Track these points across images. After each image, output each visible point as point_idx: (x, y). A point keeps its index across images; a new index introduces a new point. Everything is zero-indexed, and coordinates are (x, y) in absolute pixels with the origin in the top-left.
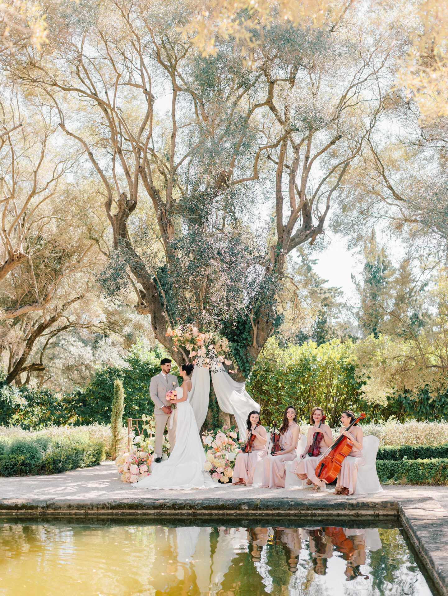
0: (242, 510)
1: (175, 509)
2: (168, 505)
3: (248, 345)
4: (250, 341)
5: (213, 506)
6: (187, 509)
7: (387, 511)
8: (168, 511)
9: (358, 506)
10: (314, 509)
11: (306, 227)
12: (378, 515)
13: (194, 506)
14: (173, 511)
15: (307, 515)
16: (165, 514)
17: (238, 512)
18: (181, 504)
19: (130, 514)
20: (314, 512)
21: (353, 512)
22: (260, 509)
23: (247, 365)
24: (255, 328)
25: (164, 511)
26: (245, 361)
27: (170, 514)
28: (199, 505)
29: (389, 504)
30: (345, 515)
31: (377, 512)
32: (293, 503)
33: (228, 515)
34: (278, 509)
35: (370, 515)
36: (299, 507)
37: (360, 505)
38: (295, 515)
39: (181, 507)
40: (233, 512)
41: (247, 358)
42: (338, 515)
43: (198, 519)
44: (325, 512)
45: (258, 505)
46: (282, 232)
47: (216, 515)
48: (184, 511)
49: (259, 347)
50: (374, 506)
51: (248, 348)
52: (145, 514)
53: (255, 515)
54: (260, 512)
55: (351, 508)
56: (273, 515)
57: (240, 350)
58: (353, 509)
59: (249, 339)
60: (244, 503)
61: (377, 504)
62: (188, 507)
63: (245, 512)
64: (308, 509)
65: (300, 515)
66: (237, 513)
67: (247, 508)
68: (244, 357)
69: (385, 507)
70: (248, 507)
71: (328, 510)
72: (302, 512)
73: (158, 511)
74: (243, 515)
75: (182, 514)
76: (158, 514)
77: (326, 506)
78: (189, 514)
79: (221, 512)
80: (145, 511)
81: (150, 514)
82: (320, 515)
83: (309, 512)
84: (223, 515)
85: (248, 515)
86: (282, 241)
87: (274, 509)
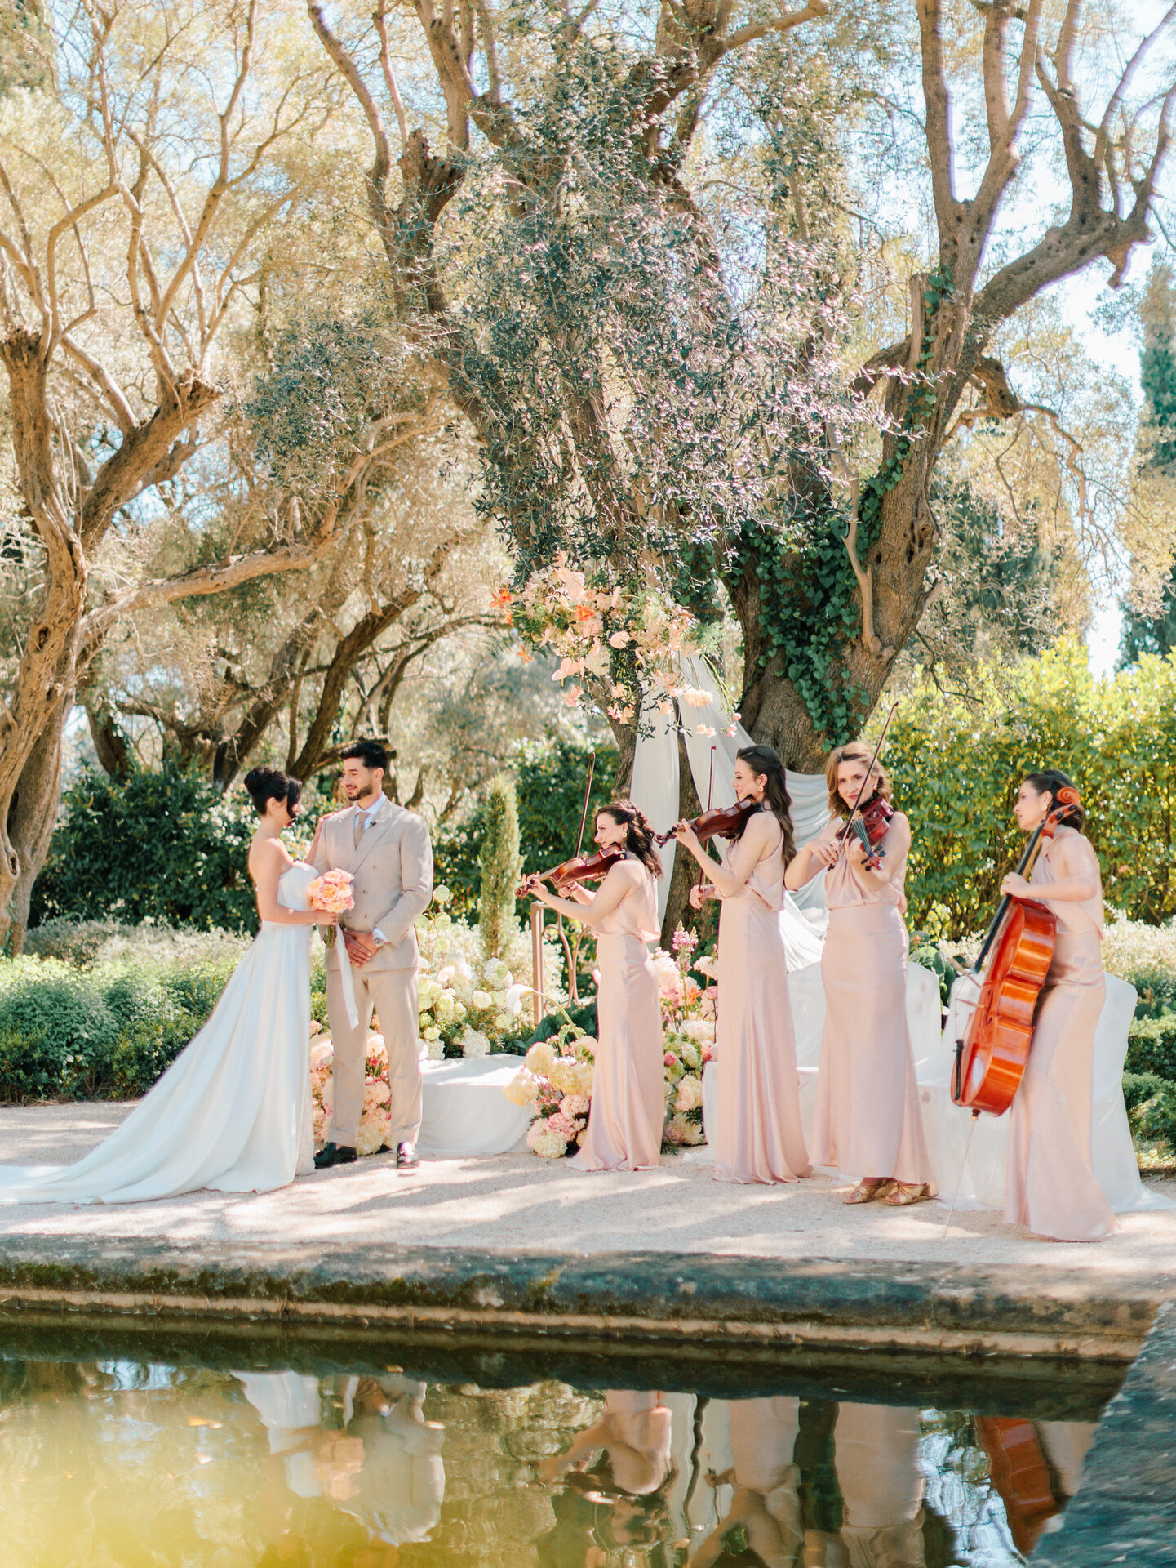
0: (477, 1307)
1: (210, 1293)
2: (184, 1275)
3: (845, 641)
4: (852, 627)
5: (359, 1289)
6: (258, 1295)
7: (1117, 1338)
8: (186, 1302)
9: (982, 1314)
10: (786, 1319)
11: (1083, 221)
12: (1070, 1360)
13: (285, 1283)
14: (204, 1303)
15: (754, 1344)
16: (173, 1314)
17: (465, 1316)
18: (236, 1273)
19: (43, 1308)
20: (784, 1329)
21: (959, 1340)
22: (553, 1307)
23: (840, 711)
24: (864, 580)
25: (169, 1301)
26: (833, 696)
27: (195, 1316)
28: (305, 1282)
29: (1124, 1312)
30: (922, 1352)
31: (1069, 1344)
32: (691, 1287)
33: (421, 1327)
34: (628, 1311)
35: (1036, 1358)
36: (718, 1305)
37: (990, 1306)
38: (699, 1340)
39: (237, 1285)
40: (441, 1314)
41: (840, 689)
42: (893, 1350)
43: (302, 1342)
44: (835, 1334)
45: (542, 1289)
46: (953, 223)
47: (375, 1324)
48: (248, 1305)
49: (884, 646)
50: (1054, 1317)
51: (847, 652)
52: (96, 1311)
53: (530, 1332)
54: (554, 1320)
55: (949, 1320)
56: (607, 1335)
57: (815, 658)
58: (956, 1327)
59: (847, 620)
60: (486, 1281)
61: (1069, 1307)
62: (262, 1289)
63: (489, 1317)
64: (756, 1318)
65: (721, 1343)
66: (457, 1322)
67: (497, 1302)
68: (828, 684)
69: (1106, 1323)
70: (504, 1296)
71: (845, 1324)
72: (736, 1328)
73: (150, 1299)
74: (482, 1329)
75: (240, 1318)
76: (145, 1314)
77: (835, 1304)
78: (266, 1319)
79: (394, 1313)
80: (97, 1298)
81: (116, 1312)
82: (810, 1346)
83: (764, 1329)
84: (401, 1326)
85: (503, 1331)
86: (955, 256)
87: (611, 1311)
